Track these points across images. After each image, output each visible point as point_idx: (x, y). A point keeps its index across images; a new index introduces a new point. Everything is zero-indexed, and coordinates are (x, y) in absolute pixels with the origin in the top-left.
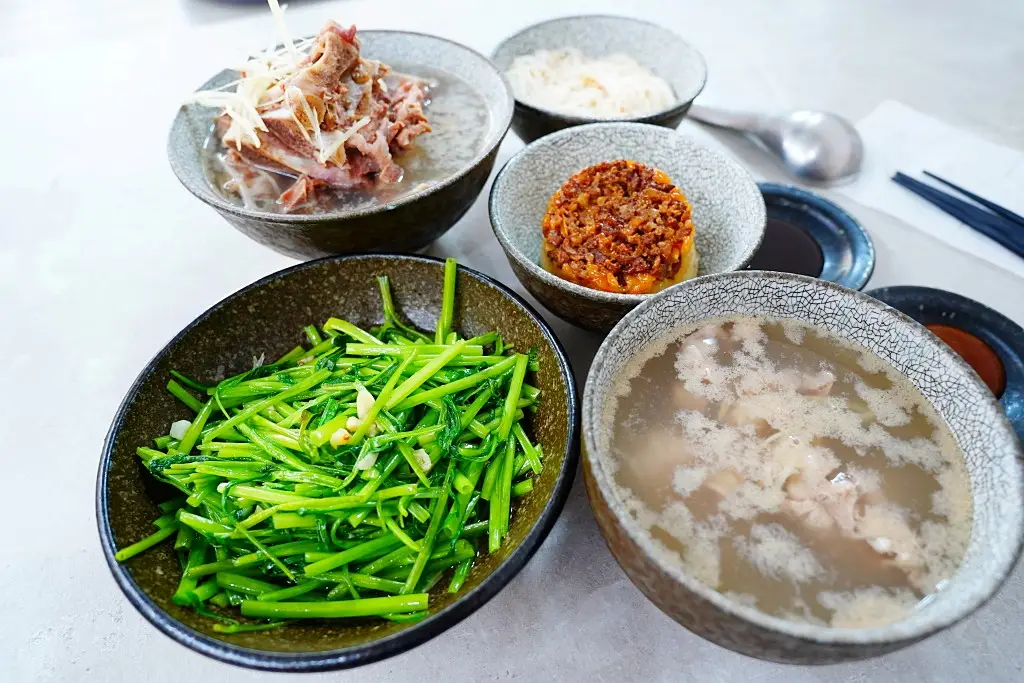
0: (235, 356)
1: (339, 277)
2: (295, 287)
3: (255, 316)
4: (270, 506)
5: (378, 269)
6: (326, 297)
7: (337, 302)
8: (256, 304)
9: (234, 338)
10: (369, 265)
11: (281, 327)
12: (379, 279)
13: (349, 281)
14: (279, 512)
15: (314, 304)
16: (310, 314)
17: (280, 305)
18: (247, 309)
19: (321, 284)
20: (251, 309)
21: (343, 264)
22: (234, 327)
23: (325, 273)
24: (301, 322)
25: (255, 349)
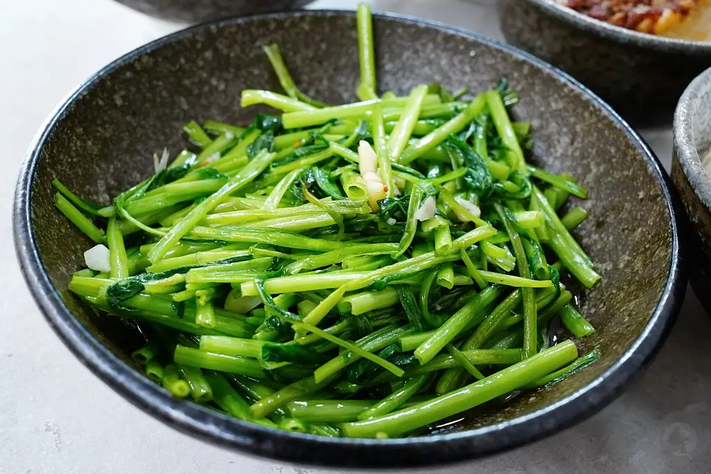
0: (112, 167)
1: (216, 51)
2: (164, 67)
3: (124, 110)
4: (332, 290)
5: (264, 35)
6: (202, 83)
7: (216, 88)
8: (123, 93)
9: (105, 142)
10: (253, 29)
11: (154, 126)
12: (267, 50)
13: (228, 56)
14: (348, 294)
15: (188, 93)
16: (186, 107)
17: (149, 95)
18: (113, 100)
19: (194, 62)
20: (119, 102)
21: (220, 31)
22: (102, 125)
23: (199, 46)
24: (177, 119)
25: (131, 157)
